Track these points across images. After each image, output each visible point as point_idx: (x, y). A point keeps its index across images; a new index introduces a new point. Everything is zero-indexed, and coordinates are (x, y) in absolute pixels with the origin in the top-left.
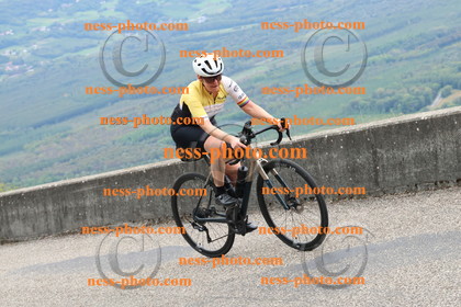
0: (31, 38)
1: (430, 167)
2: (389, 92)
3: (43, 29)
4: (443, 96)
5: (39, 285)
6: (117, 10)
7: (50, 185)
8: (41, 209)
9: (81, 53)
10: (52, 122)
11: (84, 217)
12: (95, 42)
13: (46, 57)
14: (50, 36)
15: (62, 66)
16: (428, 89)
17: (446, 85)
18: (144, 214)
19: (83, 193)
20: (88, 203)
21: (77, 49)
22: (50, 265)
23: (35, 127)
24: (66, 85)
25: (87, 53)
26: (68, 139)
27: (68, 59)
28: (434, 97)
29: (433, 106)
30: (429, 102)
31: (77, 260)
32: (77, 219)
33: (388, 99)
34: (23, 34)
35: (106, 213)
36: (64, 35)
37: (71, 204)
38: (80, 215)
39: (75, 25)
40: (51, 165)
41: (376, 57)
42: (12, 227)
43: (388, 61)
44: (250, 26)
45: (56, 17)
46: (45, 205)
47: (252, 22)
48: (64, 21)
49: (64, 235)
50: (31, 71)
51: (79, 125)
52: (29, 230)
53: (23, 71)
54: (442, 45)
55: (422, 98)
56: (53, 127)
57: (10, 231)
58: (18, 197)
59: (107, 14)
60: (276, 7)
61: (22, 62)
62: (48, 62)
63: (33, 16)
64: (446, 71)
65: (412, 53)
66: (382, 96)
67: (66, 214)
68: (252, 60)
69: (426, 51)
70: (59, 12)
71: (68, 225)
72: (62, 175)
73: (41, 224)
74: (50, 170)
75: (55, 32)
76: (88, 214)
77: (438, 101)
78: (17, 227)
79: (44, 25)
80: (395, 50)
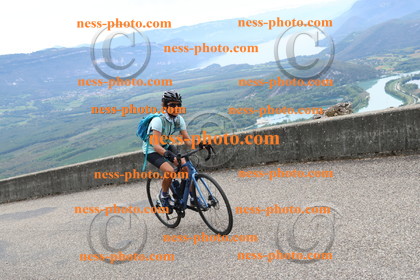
6: (34, 105)
9: (18, 124)
12: (24, 119)
15: (9, 129)
21: (16, 122)
24: (11, 137)
25: (21, 124)
26: (13, 160)
27: (12, 126)
36: (10, 116)
39: (15, 112)
40: (4, 171)
45: (7, 108)
48: (10, 110)
51: (17, 154)
56: (5, 155)
59: (29, 107)
62: (3, 127)
68: (92, 126)
70: (8, 106)
75: (6, 115)
79: (1, 112)
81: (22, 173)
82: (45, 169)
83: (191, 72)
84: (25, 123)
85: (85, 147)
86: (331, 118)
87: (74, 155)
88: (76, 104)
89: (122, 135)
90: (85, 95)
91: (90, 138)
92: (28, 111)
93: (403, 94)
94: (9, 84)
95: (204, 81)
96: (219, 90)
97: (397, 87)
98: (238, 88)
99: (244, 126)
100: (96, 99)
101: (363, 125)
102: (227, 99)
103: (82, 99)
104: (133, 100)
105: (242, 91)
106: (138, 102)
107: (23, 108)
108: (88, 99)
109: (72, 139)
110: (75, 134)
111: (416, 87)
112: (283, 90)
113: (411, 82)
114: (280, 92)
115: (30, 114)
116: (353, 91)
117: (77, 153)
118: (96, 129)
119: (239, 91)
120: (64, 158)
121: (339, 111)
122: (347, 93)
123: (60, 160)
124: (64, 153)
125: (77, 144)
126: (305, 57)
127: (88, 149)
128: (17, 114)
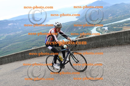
85: (7, 51)
86: (80, 39)
88: (4, 38)
89: (19, 46)
90: (6, 35)
91: (8, 48)
93: (101, 31)
95: (43, 29)
97: (99, 29)
100: (10, 36)
101: (89, 40)
103: (5, 36)
104: (22, 36)
106: (23, 36)
108: (7, 36)
109: (3, 49)
110: (4, 47)
111: (104, 29)
112: (67, 31)
113: (103, 28)
114: (66, 32)
116: (87, 31)
117: (5, 53)
118: (10, 45)
121: (82, 37)
122: (85, 32)
125: (4, 50)
126: (73, 21)
127: (8, 51)
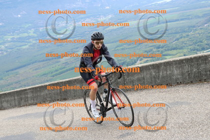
0: (5, 42)
1: (142, 82)
2: (123, 59)
3: (9, 39)
4: (140, 60)
5: (14, 123)
6: (34, 33)
7: (16, 90)
8: (13, 98)
9: (22, 47)
10: (12, 70)
11: (28, 100)
12: (27, 43)
13: (10, 49)
14: (11, 42)
15: (15, 51)
16: (135, 58)
17: (141, 57)
18: (48, 99)
19: (27, 93)
20: (29, 96)
21: (21, 46)
22: (17, 117)
23: (7, 72)
24: (17, 58)
25: (24, 47)
26: (18, 75)
27: (17, 49)
28: (137, 60)
29: (137, 63)
30: (135, 62)
31: (26, 114)
32: (25, 101)
33: (122, 61)
34: (3, 41)
35: (35, 99)
36: (16, 41)
37: (24, 96)
38: (26, 99)
39: (20, 38)
40: (12, 84)
41: (118, 48)
42: (3, 105)
43: (122, 49)
44: (77, 38)
45: (13, 35)
46: (14, 97)
47: (78, 37)
48: (16, 37)
49: (21, 106)
50: (5, 53)
51: (21, 71)
52: (9, 105)
53: (3, 53)
54: (140, 44)
55: (133, 61)
56: (12, 72)
57: (2, 106)
58: (5, 94)
59: (30, 34)
60: (86, 32)
61: (2, 50)
62: (11, 50)
63: (6, 35)
64: (141, 52)
65: (130, 46)
66: (121, 60)
67: (21, 100)
68: (78, 49)
69: (135, 46)
70: (14, 34)
71: (22, 103)
72: (16, 88)
73: (13, 103)
74: (12, 86)
75: (13, 40)
76: (29, 99)
77: (139, 62)
78: (5, 104)
79: (9, 38)
80: (124, 46)
81: (25, 86)
82: (42, 83)
83: (159, 4)
84: (27, 46)
87: (64, 72)
92: (29, 37)
94: (16, 16)
96: (182, 20)
98: (199, 17)
99: (203, 49)
102: (189, 27)
105: (203, 20)
107: (26, 35)
115: (31, 40)
119: (199, 20)
120: (56, 75)
123: (53, 76)
124: (56, 71)
128: (21, 40)
